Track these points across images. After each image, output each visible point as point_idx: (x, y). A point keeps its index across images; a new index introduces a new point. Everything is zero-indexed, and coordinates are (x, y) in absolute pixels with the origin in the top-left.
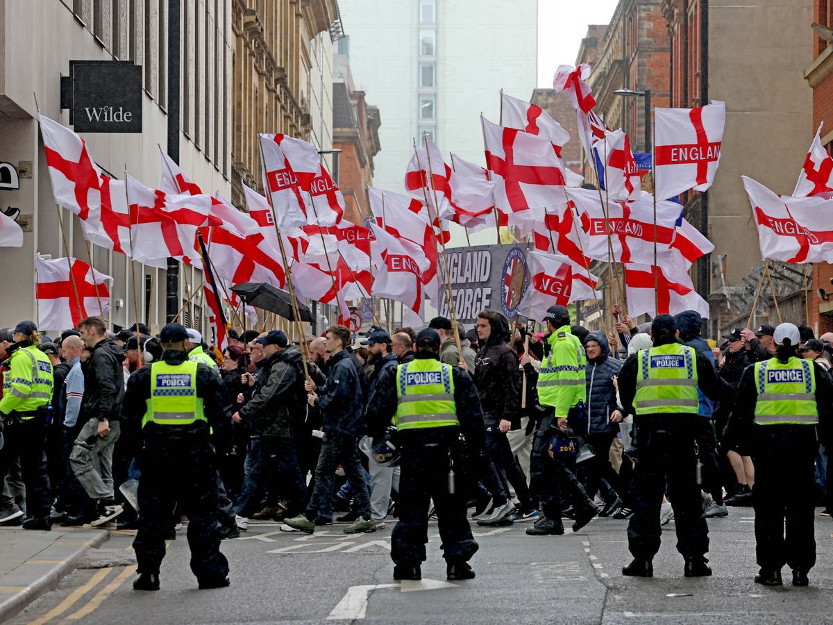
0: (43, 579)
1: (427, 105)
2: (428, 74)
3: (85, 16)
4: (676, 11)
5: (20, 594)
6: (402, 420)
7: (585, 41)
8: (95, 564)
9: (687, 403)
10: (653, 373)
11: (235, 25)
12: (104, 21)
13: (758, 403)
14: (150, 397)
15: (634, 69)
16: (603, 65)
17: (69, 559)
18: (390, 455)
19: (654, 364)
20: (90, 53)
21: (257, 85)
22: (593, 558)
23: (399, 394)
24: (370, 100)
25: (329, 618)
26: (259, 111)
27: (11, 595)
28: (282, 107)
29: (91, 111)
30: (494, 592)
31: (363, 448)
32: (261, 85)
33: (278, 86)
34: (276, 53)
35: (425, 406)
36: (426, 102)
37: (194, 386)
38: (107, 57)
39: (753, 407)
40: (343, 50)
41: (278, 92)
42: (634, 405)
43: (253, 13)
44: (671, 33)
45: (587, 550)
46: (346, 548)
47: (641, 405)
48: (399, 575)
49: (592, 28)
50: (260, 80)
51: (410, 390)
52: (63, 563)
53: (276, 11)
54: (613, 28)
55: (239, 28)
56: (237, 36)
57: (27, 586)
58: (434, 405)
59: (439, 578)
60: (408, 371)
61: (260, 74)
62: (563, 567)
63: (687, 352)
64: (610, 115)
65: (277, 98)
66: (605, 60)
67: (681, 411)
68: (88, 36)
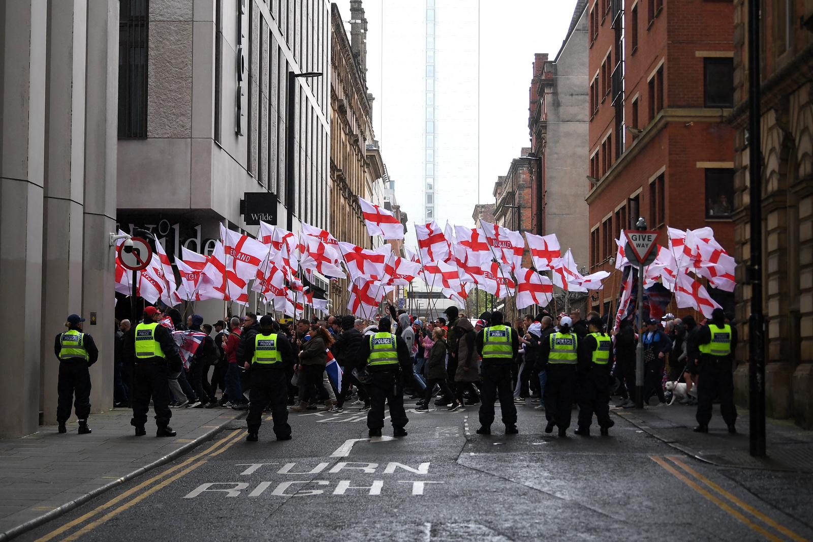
0: (205, 435)
1: (430, 212)
2: (430, 198)
3: (253, 172)
4: (534, 170)
5: (190, 443)
6: (373, 360)
7: (497, 183)
8: (233, 427)
9: (505, 353)
10: (491, 339)
11: (332, 176)
12: (263, 174)
13: (551, 353)
14: (255, 350)
15: (517, 196)
16: (504, 194)
17: (221, 425)
18: (367, 377)
19: (491, 335)
20: (255, 188)
21: (343, 203)
22: (466, 424)
23: (371, 348)
24: (402, 210)
25: (331, 456)
26: (344, 215)
27: (186, 443)
28: (356, 213)
29: (254, 216)
30: (414, 442)
31: (354, 374)
32: (345, 203)
33: (354, 203)
34: (353, 189)
35: (383, 354)
36: (429, 210)
37: (275, 345)
38: (265, 190)
39: (548, 355)
40: (392, 187)
41: (354, 206)
42: (482, 353)
43: (340, 170)
44: (532, 180)
45: (465, 420)
46: (353, 420)
47: (486, 353)
48: (371, 434)
49: (500, 177)
50: (345, 201)
51: (376, 347)
52: (217, 427)
53: (353, 170)
54: (508, 178)
55: (334, 178)
56: (333, 181)
57: (195, 439)
58: (388, 354)
59: (390, 435)
60: (375, 338)
61: (345, 198)
62: (450, 430)
63: (507, 329)
64: (507, 216)
65: (353, 209)
66: (505, 192)
67: (504, 357)
68: (255, 181)
